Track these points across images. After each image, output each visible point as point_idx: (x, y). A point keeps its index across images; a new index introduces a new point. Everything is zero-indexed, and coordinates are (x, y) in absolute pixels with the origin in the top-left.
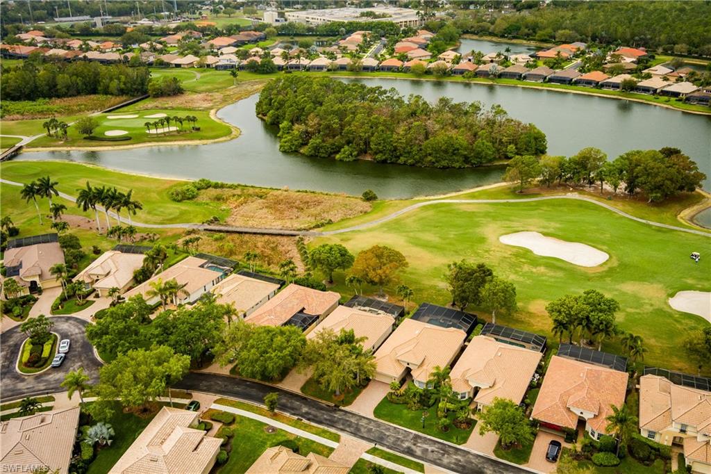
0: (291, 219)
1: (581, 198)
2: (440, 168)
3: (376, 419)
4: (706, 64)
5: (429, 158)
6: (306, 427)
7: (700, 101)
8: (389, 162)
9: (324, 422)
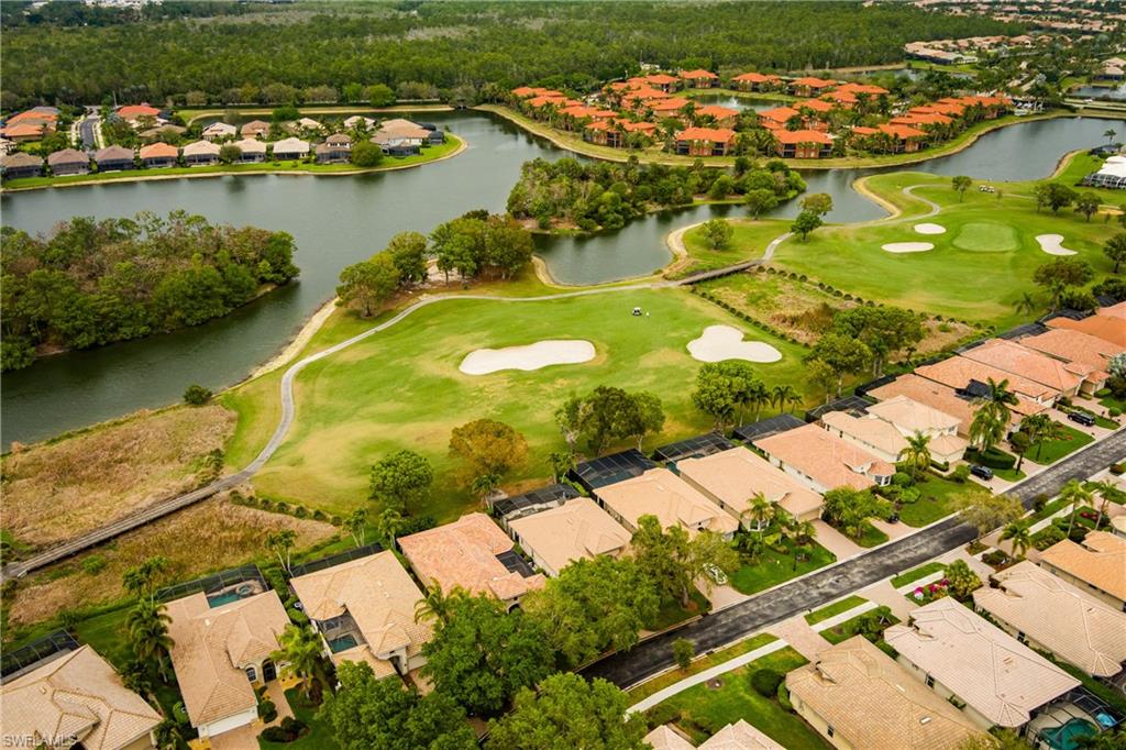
0: (142, 480)
1: (442, 298)
2: (197, 325)
3: (753, 596)
4: (271, 113)
5: (178, 313)
6: (730, 655)
7: (331, 158)
8: (103, 343)
9: (729, 635)
